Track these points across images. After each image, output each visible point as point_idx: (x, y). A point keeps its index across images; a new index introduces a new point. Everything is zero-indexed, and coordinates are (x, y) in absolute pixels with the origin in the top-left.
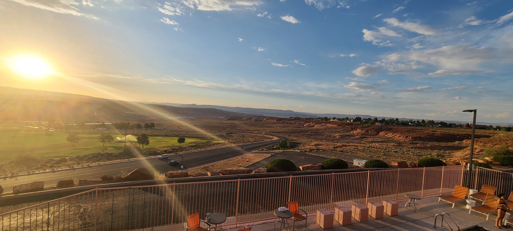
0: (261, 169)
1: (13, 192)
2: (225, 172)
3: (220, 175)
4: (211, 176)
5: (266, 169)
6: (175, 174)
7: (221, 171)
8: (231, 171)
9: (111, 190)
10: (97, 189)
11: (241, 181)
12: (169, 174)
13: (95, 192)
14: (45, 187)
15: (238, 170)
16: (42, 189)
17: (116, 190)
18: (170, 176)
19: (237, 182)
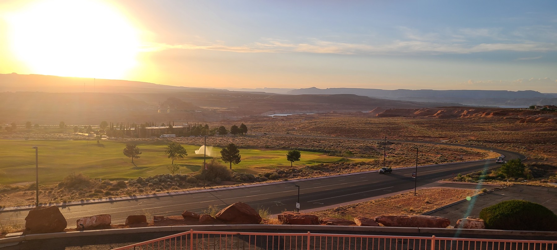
0: (470, 221)
1: (76, 227)
2: (389, 221)
3: (379, 226)
4: (362, 225)
5: (481, 220)
6: (295, 217)
7: (382, 218)
8: (401, 219)
12: (285, 216)
14: (114, 222)
16: (108, 226)
18: (286, 220)
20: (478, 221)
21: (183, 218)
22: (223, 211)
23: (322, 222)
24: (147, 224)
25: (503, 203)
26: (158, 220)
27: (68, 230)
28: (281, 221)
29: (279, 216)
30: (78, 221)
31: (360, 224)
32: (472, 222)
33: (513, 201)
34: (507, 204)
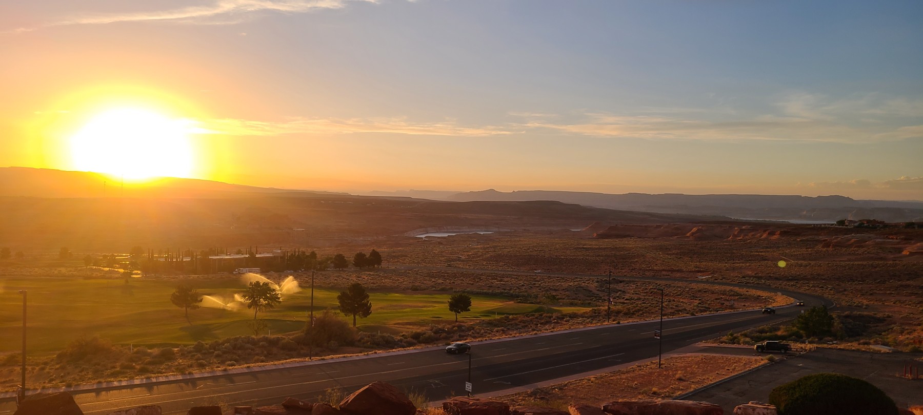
0: (754, 409)
5: (772, 407)
6: (472, 405)
12: (455, 404)
18: (457, 411)
20: (767, 409)
21: (284, 410)
22: (352, 397)
23: (515, 413)
25: (805, 379)
28: (449, 412)
29: (444, 404)
32: (757, 410)
33: (822, 375)
34: (812, 380)
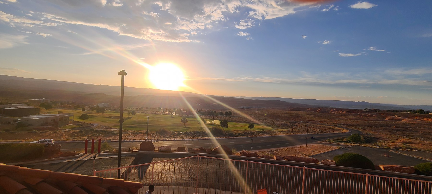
0: (328, 161)
1: (158, 150)
2: (290, 158)
3: (285, 160)
4: (277, 159)
5: (334, 161)
6: (247, 153)
7: (286, 156)
8: (295, 158)
9: (206, 158)
10: (198, 156)
11: (306, 169)
12: (243, 152)
13: (197, 157)
14: (172, 149)
15: (302, 158)
16: (170, 151)
17: (209, 158)
18: (243, 154)
19: (302, 169)
20: (332, 162)
21: (200, 150)
22: (216, 148)
23: (259, 156)
24: (185, 151)
26: (190, 150)
27: (155, 151)
28: (241, 154)
29: (240, 152)
30: (159, 147)
31: (276, 158)
